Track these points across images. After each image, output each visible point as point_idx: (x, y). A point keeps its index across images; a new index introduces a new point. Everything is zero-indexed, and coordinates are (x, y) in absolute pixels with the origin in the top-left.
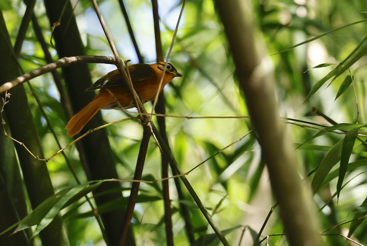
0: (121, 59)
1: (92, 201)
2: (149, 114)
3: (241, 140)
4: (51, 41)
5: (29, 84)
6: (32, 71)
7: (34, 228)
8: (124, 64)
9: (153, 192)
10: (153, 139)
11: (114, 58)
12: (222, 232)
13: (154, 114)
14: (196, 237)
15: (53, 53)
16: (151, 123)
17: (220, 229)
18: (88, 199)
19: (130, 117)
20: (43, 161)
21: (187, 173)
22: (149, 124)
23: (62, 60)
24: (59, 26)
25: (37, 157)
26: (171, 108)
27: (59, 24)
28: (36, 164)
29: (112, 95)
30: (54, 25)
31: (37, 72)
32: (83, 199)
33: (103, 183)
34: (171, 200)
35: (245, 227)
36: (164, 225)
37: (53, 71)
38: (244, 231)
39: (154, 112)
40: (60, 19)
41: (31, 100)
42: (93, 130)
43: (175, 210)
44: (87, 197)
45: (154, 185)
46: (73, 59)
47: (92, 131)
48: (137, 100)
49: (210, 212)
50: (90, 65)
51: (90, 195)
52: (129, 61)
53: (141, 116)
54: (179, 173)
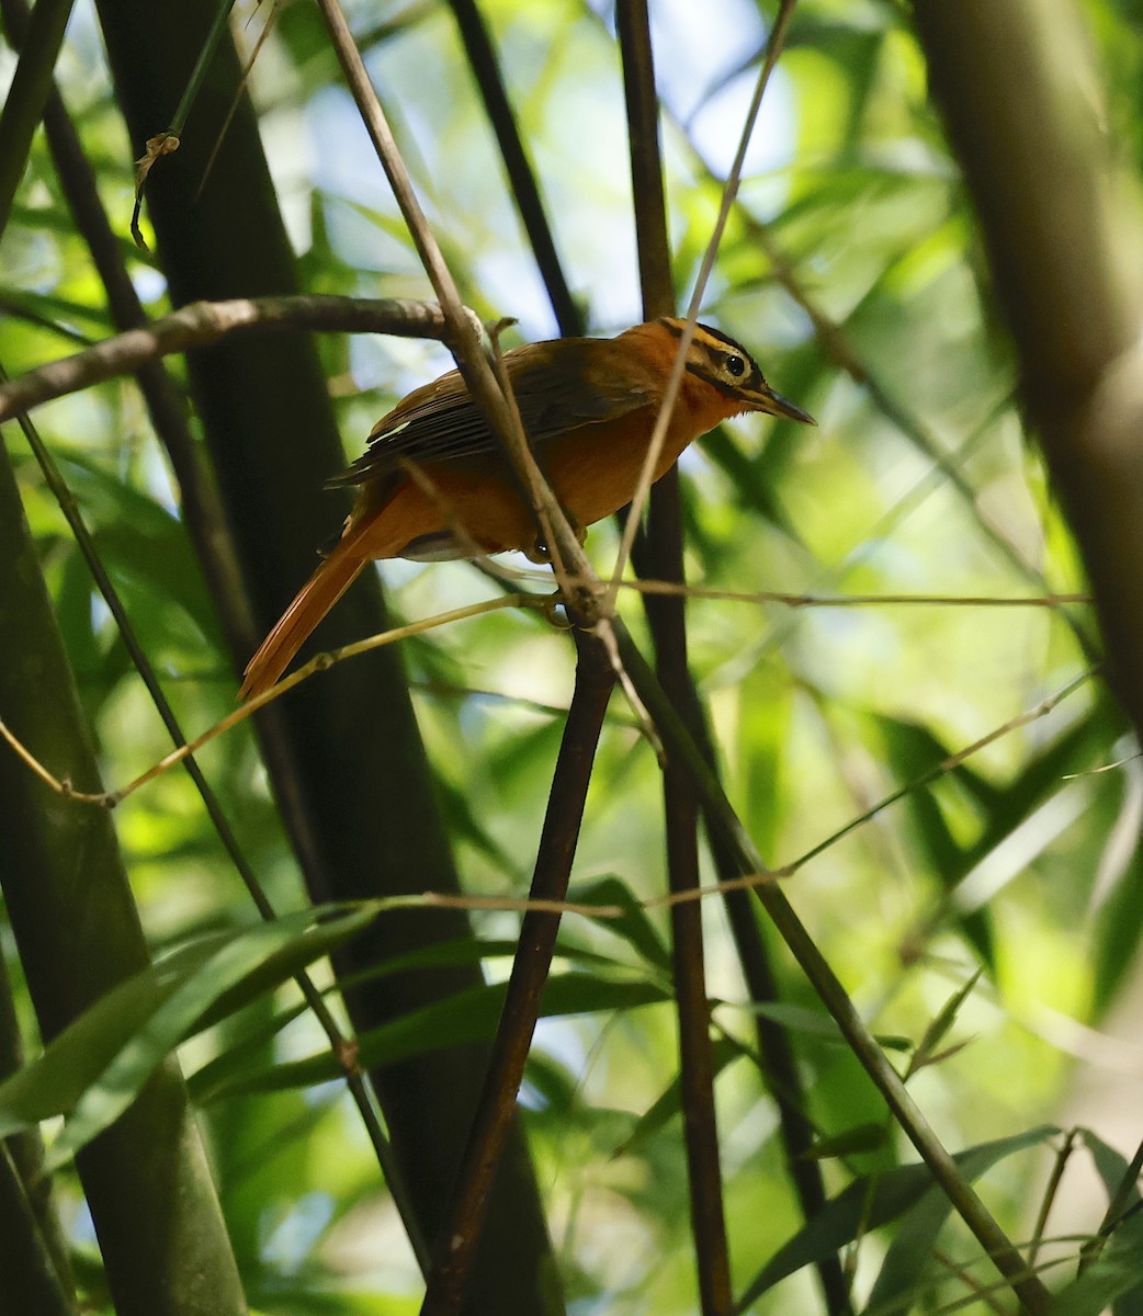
0: (471, 313)
1: (334, 1005)
2: (603, 582)
3: (1046, 710)
4: (134, 225)
5: (29, 431)
6: (40, 367)
7: (50, 1128)
8: (485, 339)
9: (626, 961)
10: (627, 703)
11: (437, 310)
12: (959, 1158)
13: (628, 584)
14: (834, 1177)
15: (148, 284)
16: (617, 625)
17: (950, 1144)
18: (313, 1000)
19: (511, 596)
20: (95, 806)
21: (790, 870)
22: (603, 630)
23: (187, 317)
24: (172, 154)
25: (65, 786)
26: (714, 555)
27: (173, 142)
28: (58, 819)
29: (427, 485)
30: (150, 150)
31: (65, 373)
32: (291, 993)
33: (383, 916)
34: (717, 1002)
35: (1070, 1138)
36: (677, 1123)
37: (144, 371)
38: (1065, 1154)
39: (628, 573)
40: (177, 121)
41: (43, 516)
42: (334, 656)
43: (731, 1048)
44: (306, 985)
45: (631, 924)
46: (237, 311)
47: (329, 662)
48: (549, 514)
49: (900, 1061)
50: (323, 342)
51: (321, 973)
52: (510, 322)
53: (567, 590)
54: (749, 869)
